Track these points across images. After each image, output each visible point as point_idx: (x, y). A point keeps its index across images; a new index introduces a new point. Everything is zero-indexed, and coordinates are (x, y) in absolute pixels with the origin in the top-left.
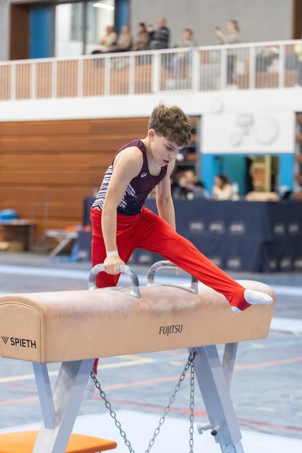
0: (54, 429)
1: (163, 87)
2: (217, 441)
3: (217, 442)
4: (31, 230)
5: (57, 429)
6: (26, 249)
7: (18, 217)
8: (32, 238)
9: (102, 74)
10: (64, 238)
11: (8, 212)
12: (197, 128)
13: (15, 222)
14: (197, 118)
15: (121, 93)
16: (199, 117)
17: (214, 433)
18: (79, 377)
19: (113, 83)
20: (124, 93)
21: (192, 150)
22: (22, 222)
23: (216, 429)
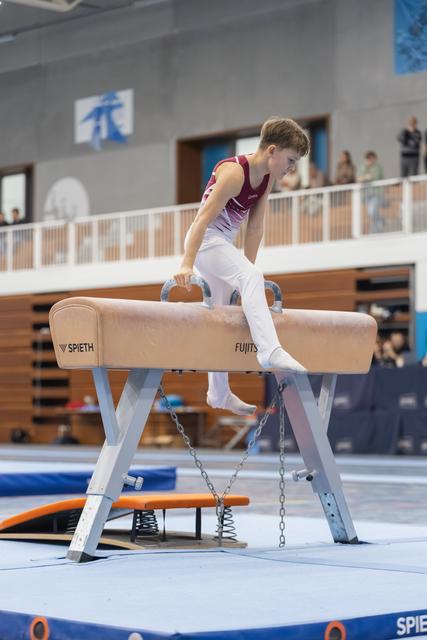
0: (116, 445)
1: (365, 231)
2: (315, 489)
3: (315, 491)
4: (201, 420)
5: (120, 446)
6: (196, 444)
7: (184, 403)
8: (201, 429)
9: (289, 220)
10: (242, 427)
11: (171, 398)
12: (411, 279)
13: (180, 409)
14: (411, 268)
15: (313, 240)
16: (413, 265)
17: (310, 479)
18: (143, 390)
19: (302, 228)
20: (317, 240)
21: (405, 307)
22: (190, 409)
23: (312, 474)
